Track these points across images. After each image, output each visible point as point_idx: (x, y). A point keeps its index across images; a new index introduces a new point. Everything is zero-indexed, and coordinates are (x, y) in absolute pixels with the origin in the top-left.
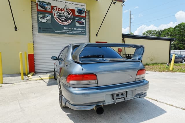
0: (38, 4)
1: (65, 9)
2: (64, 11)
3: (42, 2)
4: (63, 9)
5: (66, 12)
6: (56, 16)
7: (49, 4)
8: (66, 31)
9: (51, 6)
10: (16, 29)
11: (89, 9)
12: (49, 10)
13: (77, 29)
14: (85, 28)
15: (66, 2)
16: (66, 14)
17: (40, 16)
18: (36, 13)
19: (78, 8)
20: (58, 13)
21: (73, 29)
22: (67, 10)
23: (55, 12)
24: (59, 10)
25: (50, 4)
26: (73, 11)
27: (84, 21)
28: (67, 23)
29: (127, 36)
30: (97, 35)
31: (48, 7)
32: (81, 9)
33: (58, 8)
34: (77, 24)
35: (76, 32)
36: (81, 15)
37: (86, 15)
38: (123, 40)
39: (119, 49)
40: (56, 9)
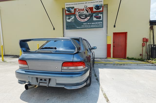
0: (66, 10)
2: (84, 10)
3: (68, 8)
4: (83, 9)
6: (78, 16)
7: (73, 8)
8: (85, 26)
9: (75, 9)
10: (54, 29)
11: (106, 3)
12: (73, 12)
13: (94, 23)
14: (102, 21)
15: (86, 3)
16: (85, 12)
17: (68, 18)
18: (65, 16)
19: (96, 5)
20: (79, 13)
21: (91, 23)
22: (86, 9)
23: (77, 13)
24: (80, 10)
25: (74, 7)
26: (91, 9)
28: (86, 20)
30: (115, 26)
31: (73, 10)
32: (98, 5)
34: (95, 19)
35: (93, 26)
36: (99, 10)
37: (104, 9)
38: (152, 28)
39: (143, 38)
40: (78, 11)
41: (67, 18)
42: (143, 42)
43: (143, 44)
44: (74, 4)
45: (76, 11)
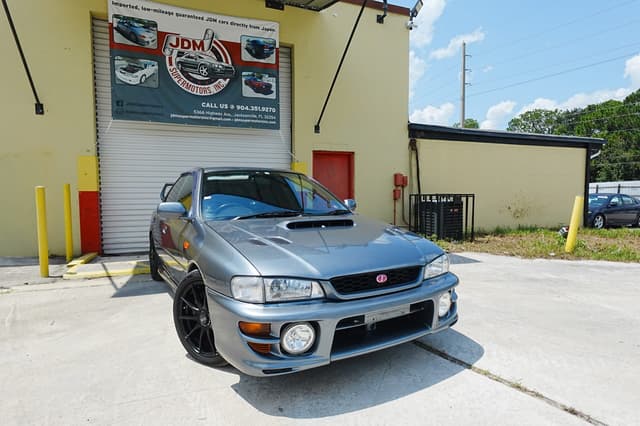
0: (115, 25)
1: (206, 43)
2: (203, 49)
3: (128, 21)
4: (198, 43)
5: (210, 53)
6: (174, 66)
7: (150, 25)
8: (209, 116)
9: (158, 32)
10: (39, 109)
11: (288, 41)
12: (153, 45)
13: (247, 108)
14: (275, 103)
15: (209, 20)
16: (209, 59)
17: (121, 63)
18: (108, 54)
19: (252, 39)
20: (180, 54)
21: (232, 107)
22: (213, 44)
23: (171, 54)
24: (186, 44)
25: (155, 25)
26: (234, 48)
27: (272, 81)
28: (212, 89)
29: (425, 131)
30: (317, 129)
31: (150, 37)
32: (261, 40)
33: (183, 40)
34: (248, 92)
35: (245, 118)
36: (262, 61)
37: (280, 59)
38: (413, 146)
39: (396, 176)
40: (174, 44)
41: (116, 62)
42: (394, 188)
43: (394, 191)
44: (155, 10)
45: (169, 46)
